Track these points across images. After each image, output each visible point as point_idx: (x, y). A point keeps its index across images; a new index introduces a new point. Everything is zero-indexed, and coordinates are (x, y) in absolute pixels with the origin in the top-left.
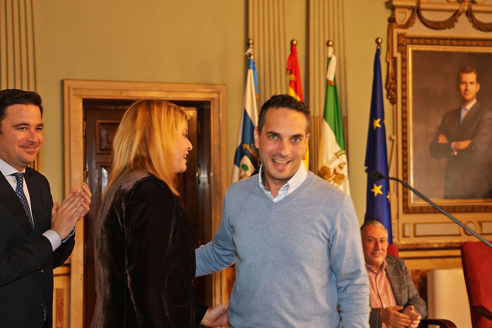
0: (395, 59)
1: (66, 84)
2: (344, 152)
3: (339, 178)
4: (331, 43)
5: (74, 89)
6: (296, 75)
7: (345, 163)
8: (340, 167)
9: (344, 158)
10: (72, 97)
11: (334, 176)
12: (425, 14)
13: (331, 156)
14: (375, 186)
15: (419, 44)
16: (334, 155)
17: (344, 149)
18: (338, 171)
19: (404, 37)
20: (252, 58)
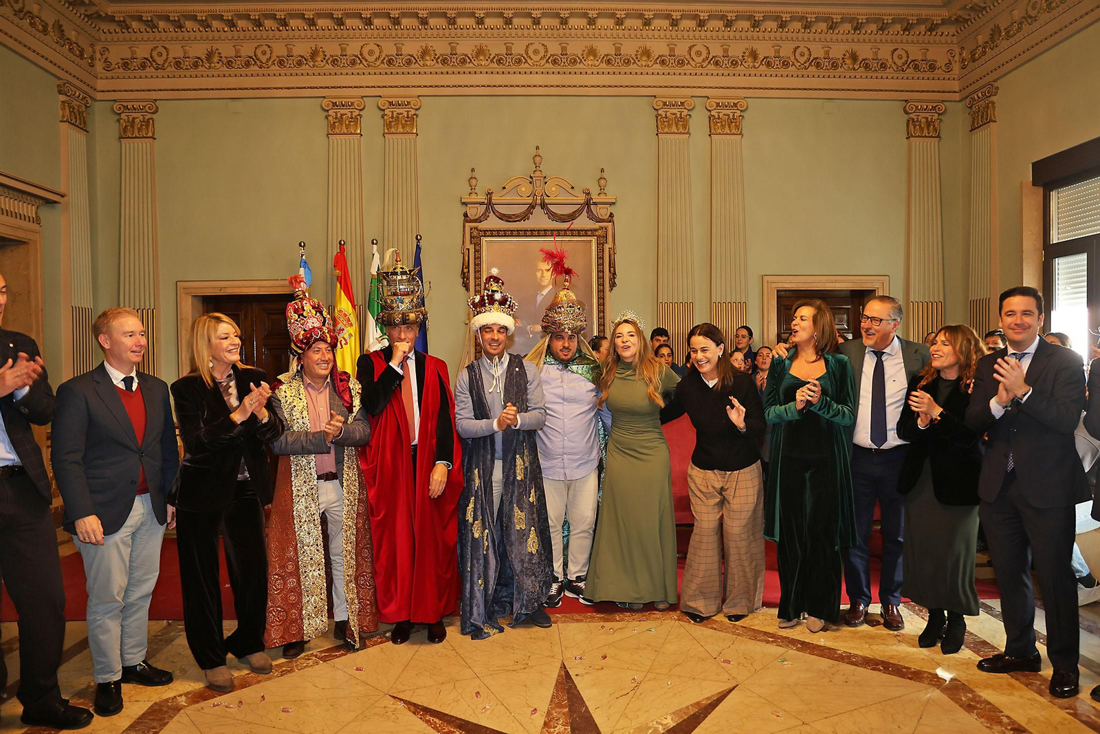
0: (469, 249)
1: (179, 285)
4: (375, 242)
6: (341, 270)
10: (183, 295)
12: (499, 209)
15: (493, 236)
19: (478, 230)
20: (304, 257)
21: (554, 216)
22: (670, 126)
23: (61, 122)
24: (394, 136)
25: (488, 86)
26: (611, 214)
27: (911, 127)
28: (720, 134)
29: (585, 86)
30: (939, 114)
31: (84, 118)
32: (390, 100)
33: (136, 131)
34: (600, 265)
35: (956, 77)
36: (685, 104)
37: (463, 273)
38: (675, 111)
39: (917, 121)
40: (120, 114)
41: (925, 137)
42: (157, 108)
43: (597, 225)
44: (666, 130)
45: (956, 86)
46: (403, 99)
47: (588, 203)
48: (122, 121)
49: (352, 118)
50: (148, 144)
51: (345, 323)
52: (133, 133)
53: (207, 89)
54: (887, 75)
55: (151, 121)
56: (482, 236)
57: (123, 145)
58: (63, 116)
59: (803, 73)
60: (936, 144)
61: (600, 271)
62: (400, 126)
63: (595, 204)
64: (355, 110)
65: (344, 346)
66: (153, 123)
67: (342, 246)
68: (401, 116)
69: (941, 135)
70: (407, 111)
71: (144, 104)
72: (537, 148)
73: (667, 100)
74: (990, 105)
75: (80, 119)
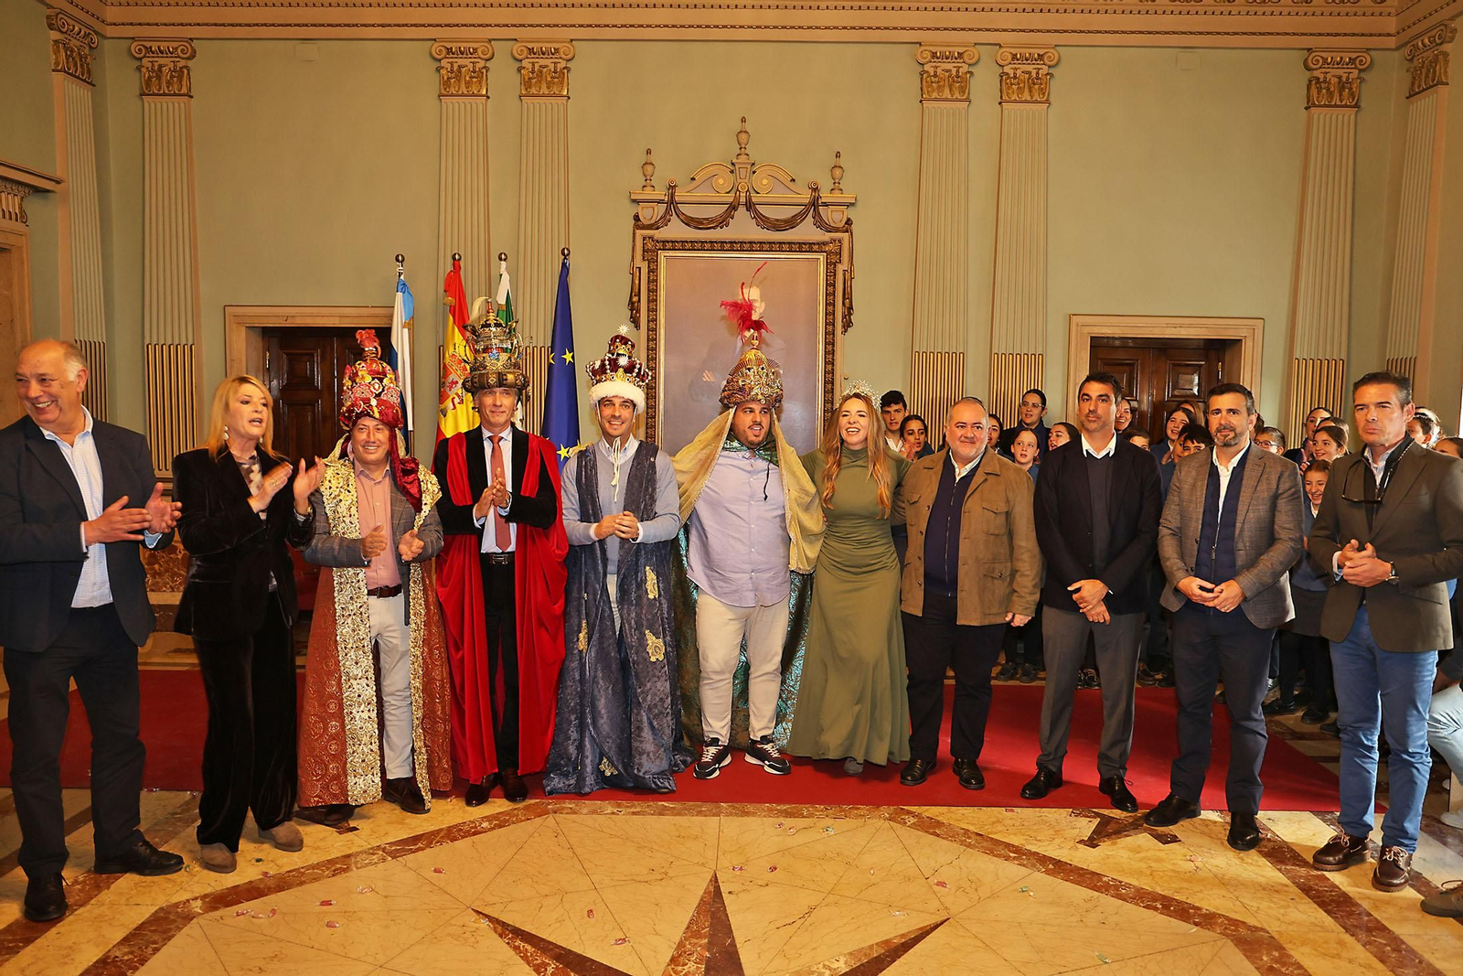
0: (639, 270)
4: (503, 257)
5: (235, 316)
6: (455, 297)
10: (233, 325)
12: (685, 209)
15: (675, 249)
19: (653, 241)
20: (402, 277)
21: (764, 222)
22: (940, 89)
23: (53, 71)
24: (536, 100)
25: (674, 26)
26: (849, 220)
27: (1314, 91)
28: (1015, 101)
29: (817, 28)
30: (1360, 71)
31: (88, 65)
32: (530, 46)
33: (164, 85)
34: (830, 295)
35: (1393, 11)
36: (965, 55)
37: (631, 303)
38: (949, 66)
39: (1325, 81)
40: (141, 59)
41: (1336, 106)
42: (194, 51)
43: (827, 237)
44: (935, 95)
45: (1391, 24)
46: (548, 45)
47: (814, 204)
48: (144, 70)
49: (474, 72)
50: (182, 105)
51: (459, 372)
52: (160, 88)
53: (265, 25)
54: (1281, 9)
55: (185, 71)
56: (660, 249)
57: (146, 105)
58: (57, 63)
59: (1147, 8)
60: (1353, 117)
61: (830, 304)
62: (544, 86)
63: (825, 204)
64: (478, 60)
65: (457, 406)
66: (189, 74)
67: (456, 262)
68: (545, 70)
69: (1362, 104)
70: (555, 63)
71: (176, 45)
72: (744, 120)
73: (938, 50)
74: (1441, 57)
75: (82, 66)
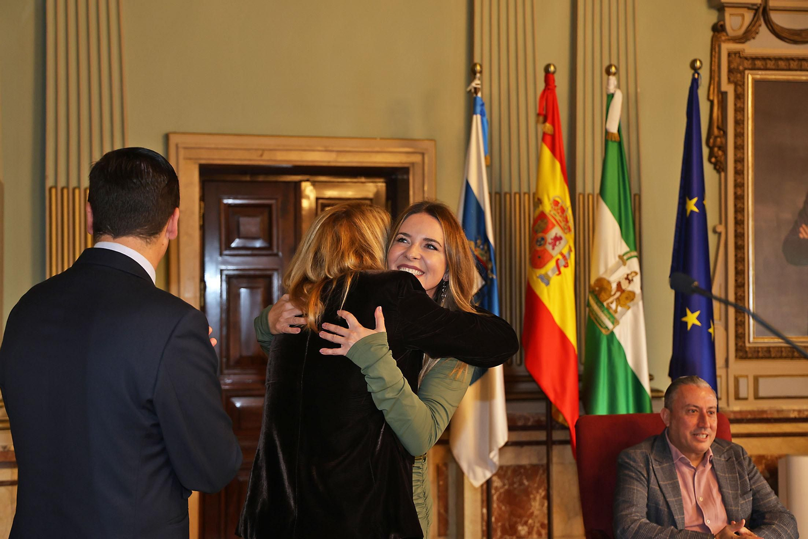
0: (723, 95)
1: (173, 140)
2: (635, 253)
3: (627, 298)
4: (613, 69)
5: (186, 148)
6: (553, 124)
7: (636, 273)
8: (627, 278)
9: (634, 264)
10: (181, 161)
11: (618, 294)
12: (776, 18)
13: (613, 260)
14: (688, 312)
15: (766, 69)
16: (617, 259)
17: (636, 250)
18: (625, 285)
19: (740, 57)
20: (480, 95)
56: (748, 69)
67: (548, 75)
